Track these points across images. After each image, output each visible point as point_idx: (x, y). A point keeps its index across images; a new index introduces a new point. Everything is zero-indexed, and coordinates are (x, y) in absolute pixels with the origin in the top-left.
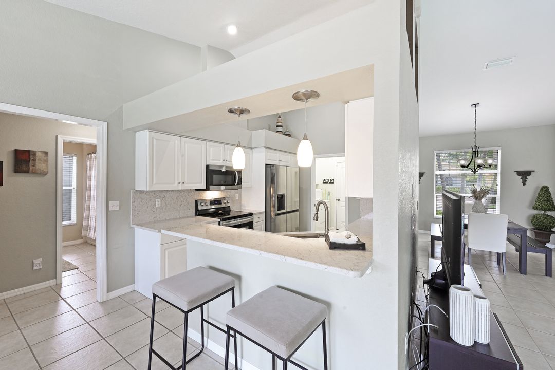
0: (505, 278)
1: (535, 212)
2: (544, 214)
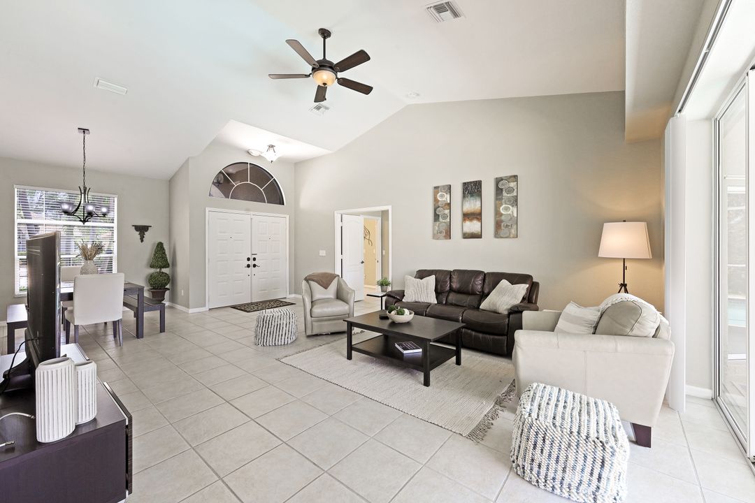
0: (121, 349)
1: (152, 271)
2: (160, 272)
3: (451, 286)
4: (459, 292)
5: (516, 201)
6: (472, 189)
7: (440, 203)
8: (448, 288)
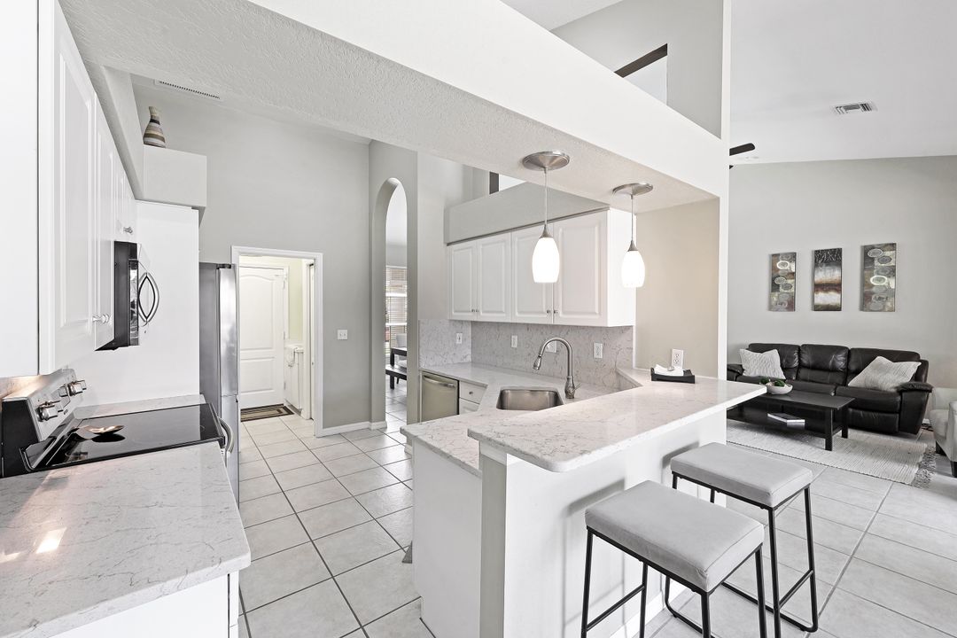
3: (800, 361)
4: (813, 368)
5: (894, 271)
6: (828, 258)
7: (780, 272)
8: (796, 364)
